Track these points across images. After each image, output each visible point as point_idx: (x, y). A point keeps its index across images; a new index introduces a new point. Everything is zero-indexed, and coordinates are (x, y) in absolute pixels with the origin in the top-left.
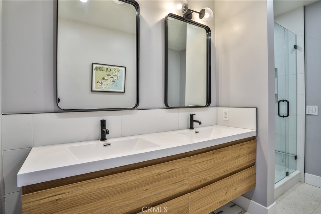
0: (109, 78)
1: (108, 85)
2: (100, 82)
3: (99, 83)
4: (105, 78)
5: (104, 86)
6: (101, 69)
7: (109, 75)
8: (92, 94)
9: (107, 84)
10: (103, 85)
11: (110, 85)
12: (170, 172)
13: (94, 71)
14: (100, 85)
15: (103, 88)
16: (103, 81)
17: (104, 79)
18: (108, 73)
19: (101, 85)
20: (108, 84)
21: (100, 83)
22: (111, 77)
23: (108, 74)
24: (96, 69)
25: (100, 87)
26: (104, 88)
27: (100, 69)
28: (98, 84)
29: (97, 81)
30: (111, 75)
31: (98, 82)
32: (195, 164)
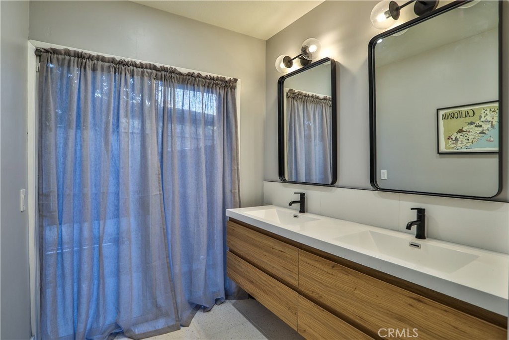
0: (472, 129)
1: (470, 141)
2: (454, 137)
3: (451, 140)
4: (464, 129)
5: (461, 143)
6: (454, 115)
7: (472, 123)
8: (440, 158)
9: (468, 140)
10: (459, 142)
11: (474, 140)
12: (280, 252)
13: (441, 122)
14: (453, 143)
15: (458, 148)
16: (458, 136)
17: (460, 131)
18: (468, 119)
19: (455, 142)
20: (470, 139)
21: (454, 139)
22: (476, 126)
23: (470, 121)
24: (445, 117)
25: (453, 146)
26: (462, 146)
27: (452, 116)
28: (450, 142)
29: (448, 137)
30: (477, 123)
31: (449, 139)
32: (305, 262)
